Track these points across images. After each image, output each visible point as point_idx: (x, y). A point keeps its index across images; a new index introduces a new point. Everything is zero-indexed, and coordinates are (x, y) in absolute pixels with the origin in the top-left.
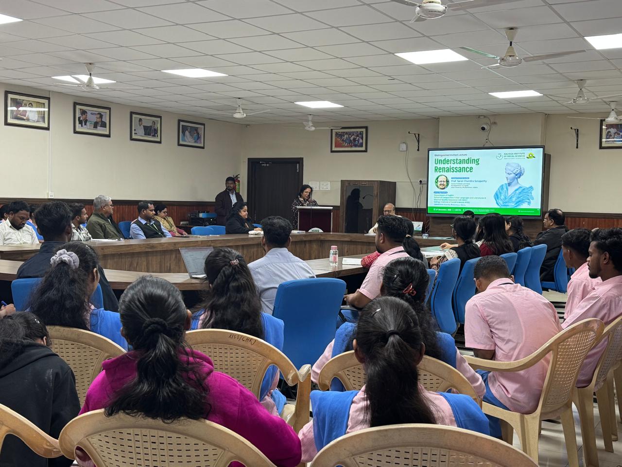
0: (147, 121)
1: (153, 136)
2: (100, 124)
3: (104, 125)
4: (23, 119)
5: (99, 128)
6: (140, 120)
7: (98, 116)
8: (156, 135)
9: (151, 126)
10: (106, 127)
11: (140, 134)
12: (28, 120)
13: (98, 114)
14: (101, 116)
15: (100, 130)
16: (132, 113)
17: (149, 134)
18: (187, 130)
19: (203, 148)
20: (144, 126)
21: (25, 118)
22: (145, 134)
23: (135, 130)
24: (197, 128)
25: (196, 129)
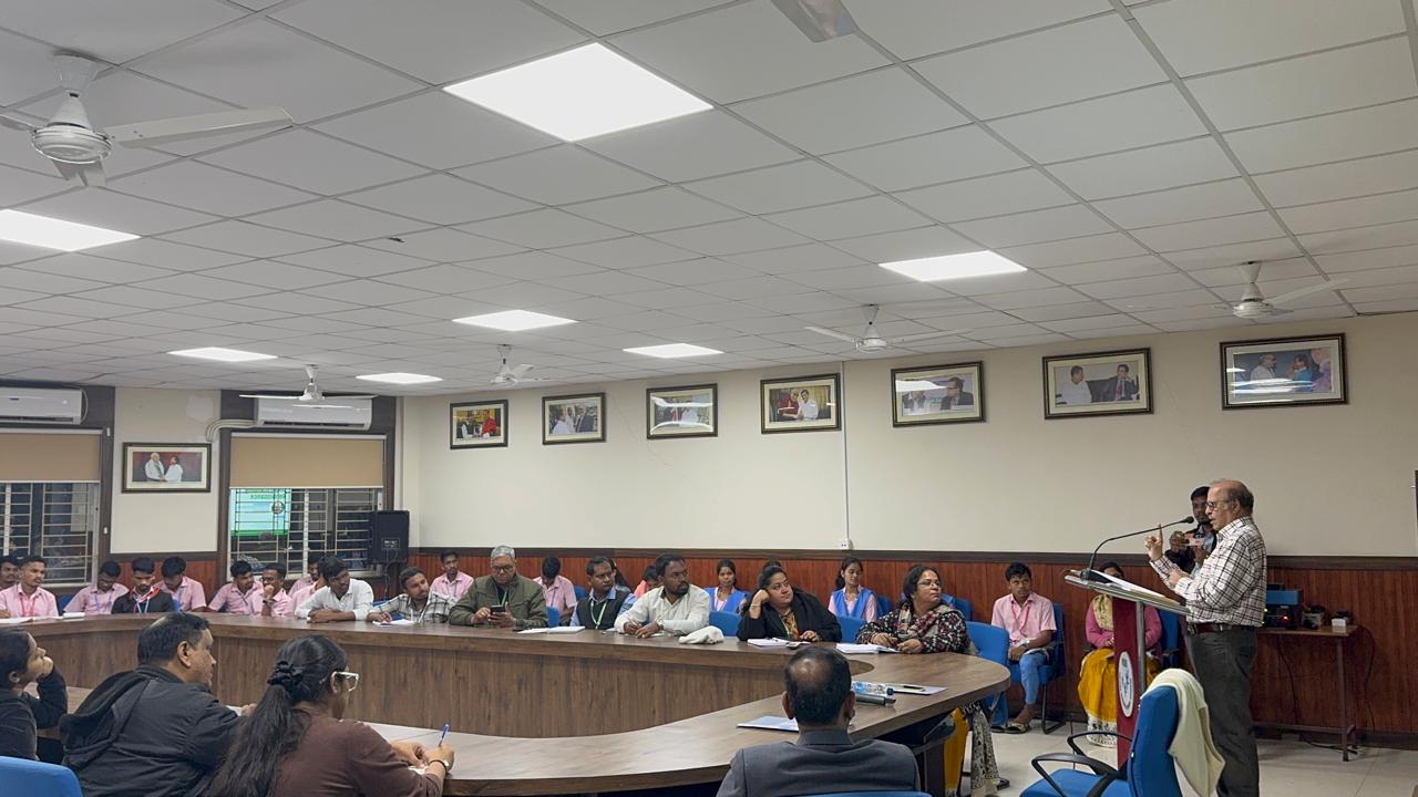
0: (1103, 369)
1: (1122, 399)
2: (957, 399)
3: (966, 400)
4: (793, 419)
5: (953, 407)
6: (1076, 370)
7: (952, 384)
8: (1134, 396)
9: (1116, 378)
10: (972, 403)
11: (1080, 399)
12: (801, 418)
13: (952, 380)
14: (959, 383)
15: (957, 412)
16: (1046, 360)
17: (1107, 398)
18: (1260, 363)
19: (1344, 401)
20: (1091, 384)
21: (795, 416)
22: (1095, 399)
23: (1058, 396)
24: (1310, 350)
25: (1304, 356)
